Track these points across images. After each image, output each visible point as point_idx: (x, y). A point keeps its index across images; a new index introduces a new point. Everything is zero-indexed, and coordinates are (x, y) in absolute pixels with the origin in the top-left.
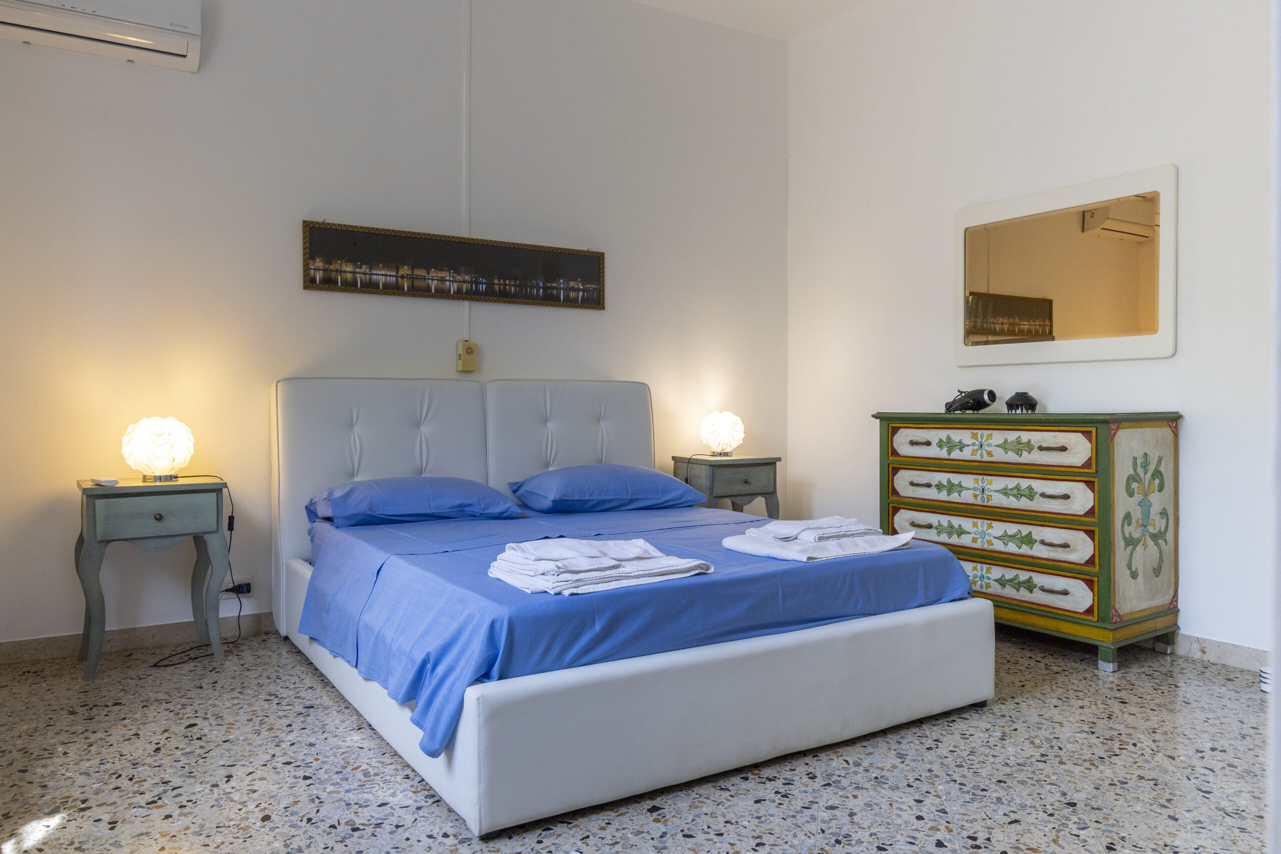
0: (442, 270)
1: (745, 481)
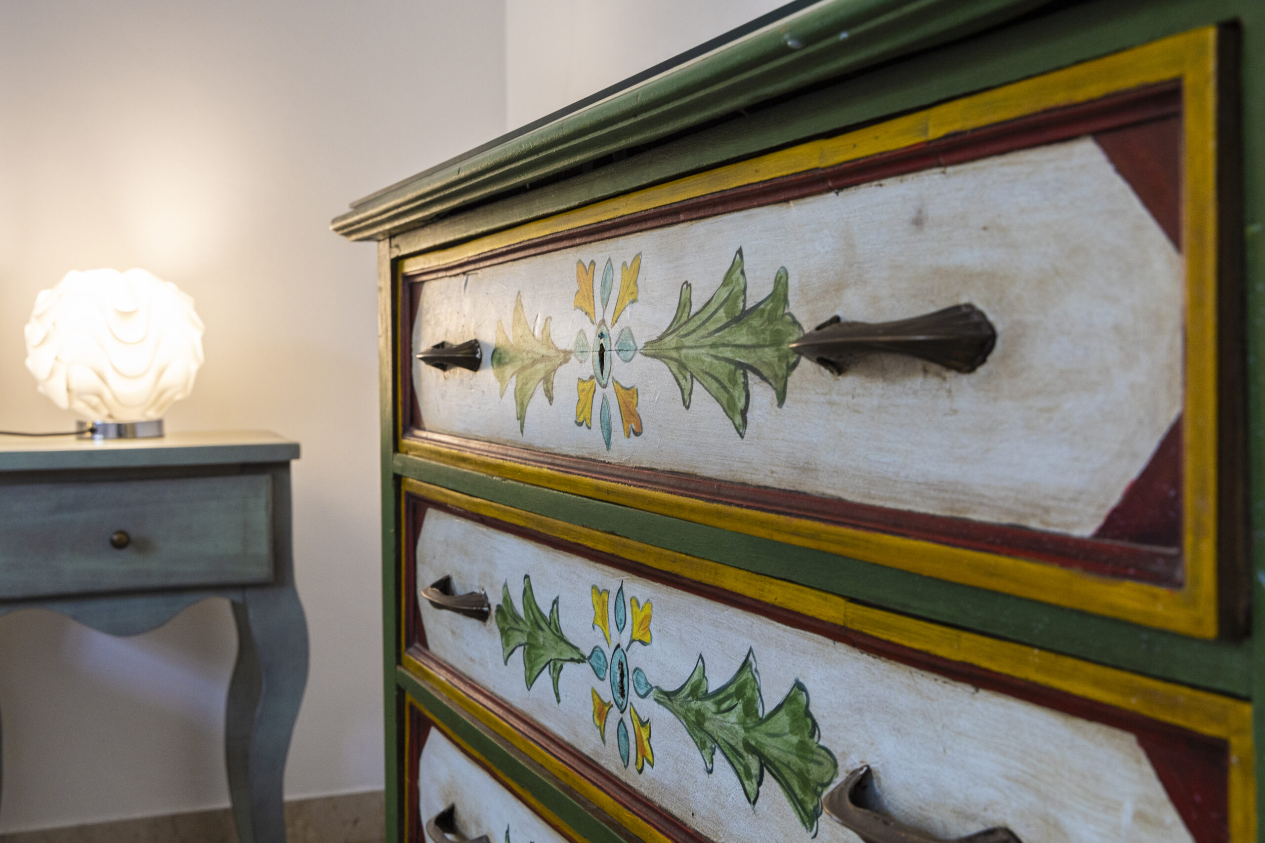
1: (116, 537)
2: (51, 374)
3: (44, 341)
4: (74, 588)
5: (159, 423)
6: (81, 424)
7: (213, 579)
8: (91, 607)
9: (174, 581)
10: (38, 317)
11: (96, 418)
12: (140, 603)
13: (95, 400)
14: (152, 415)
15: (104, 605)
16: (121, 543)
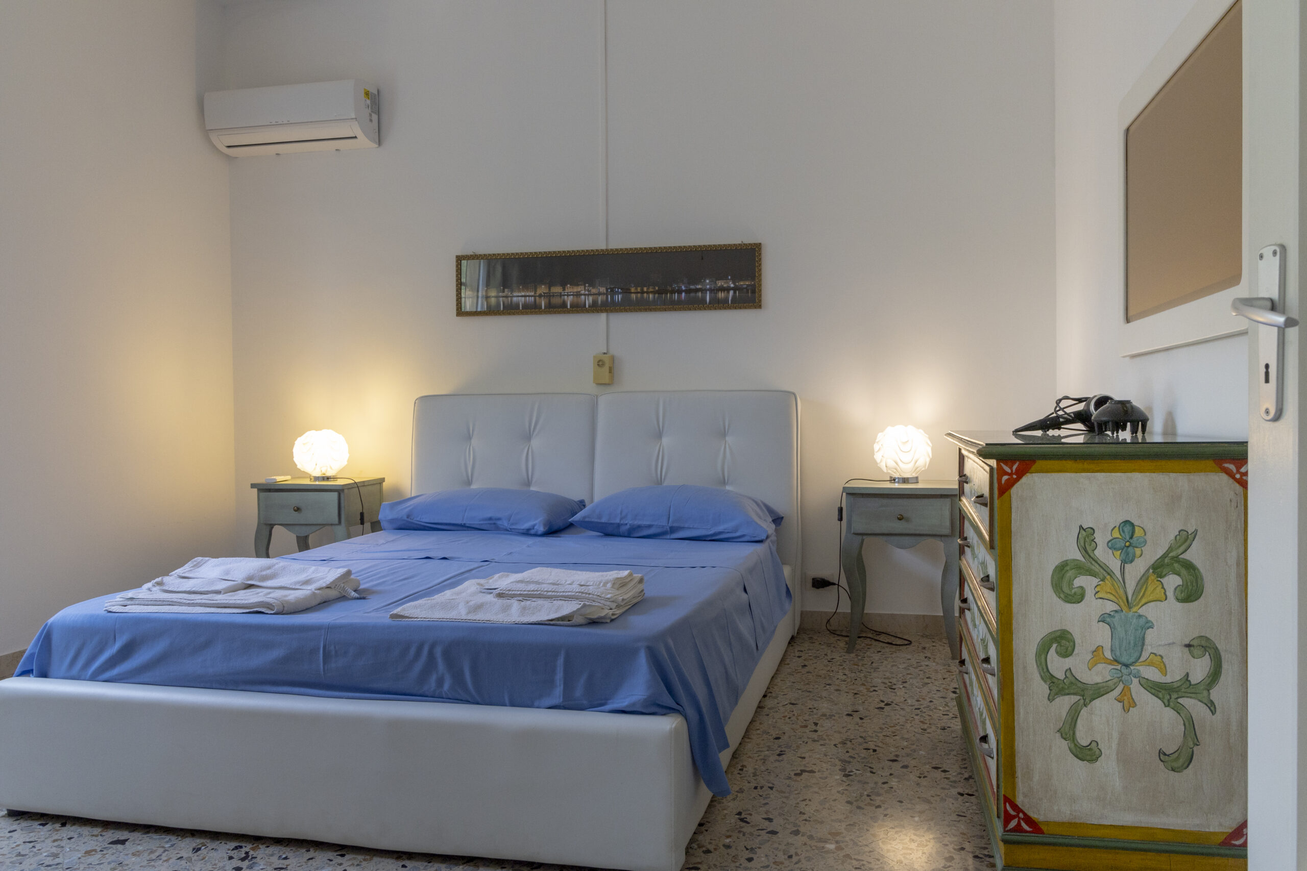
0: (578, 285)
1: (899, 516)
2: (881, 461)
3: (878, 451)
4: (886, 532)
5: (917, 478)
6: (891, 477)
7: (930, 533)
8: (892, 538)
9: (918, 532)
10: (877, 442)
11: (896, 475)
12: (907, 538)
13: (895, 470)
14: (914, 475)
15: (896, 538)
16: (901, 518)
